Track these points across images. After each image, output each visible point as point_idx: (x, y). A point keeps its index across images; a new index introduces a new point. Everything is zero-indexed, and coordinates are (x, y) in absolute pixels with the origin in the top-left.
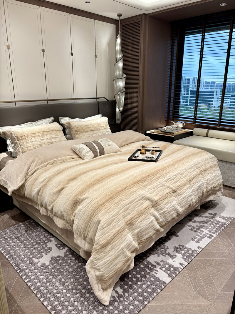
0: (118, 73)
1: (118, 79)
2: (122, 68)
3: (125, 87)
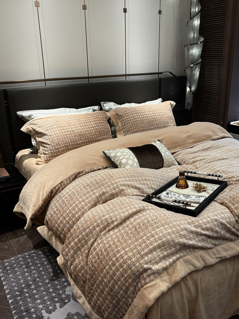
0: (192, 35)
1: (191, 44)
2: (198, 28)
3: (201, 57)
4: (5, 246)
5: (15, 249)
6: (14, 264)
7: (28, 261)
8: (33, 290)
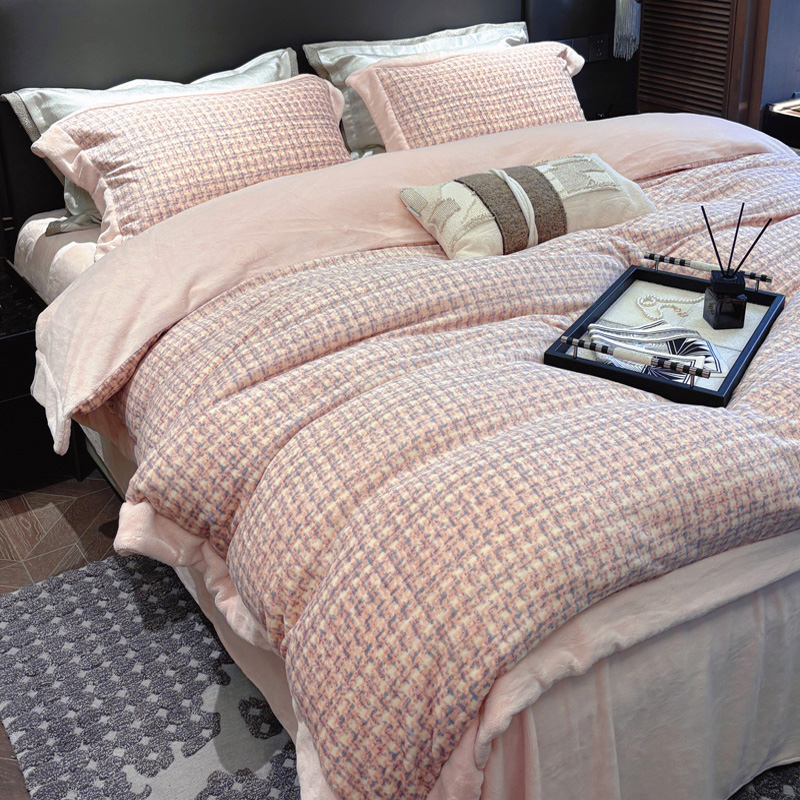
8: (91, 700)
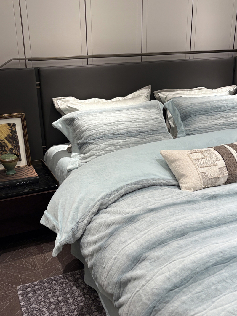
4: (28, 265)
5: (40, 270)
6: (38, 291)
7: (55, 289)
